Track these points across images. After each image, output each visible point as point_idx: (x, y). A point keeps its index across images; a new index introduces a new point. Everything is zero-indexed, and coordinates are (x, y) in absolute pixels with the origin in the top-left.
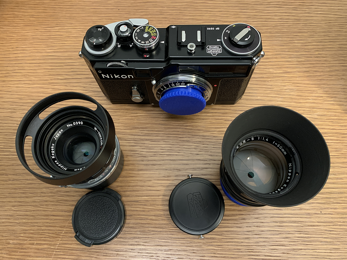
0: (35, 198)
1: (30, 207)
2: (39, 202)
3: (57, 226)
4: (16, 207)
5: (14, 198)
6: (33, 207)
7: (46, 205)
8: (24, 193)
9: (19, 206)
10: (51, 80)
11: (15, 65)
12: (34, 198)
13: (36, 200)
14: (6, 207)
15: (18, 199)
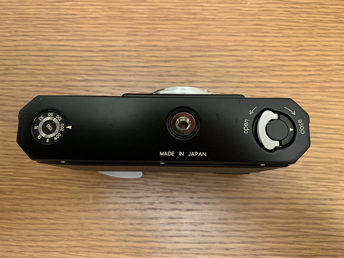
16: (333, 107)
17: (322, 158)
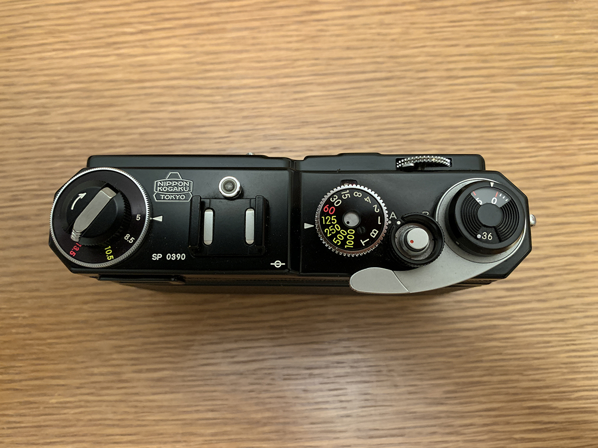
10: (110, 36)
11: (26, 11)
16: (549, 25)
17: (539, 106)
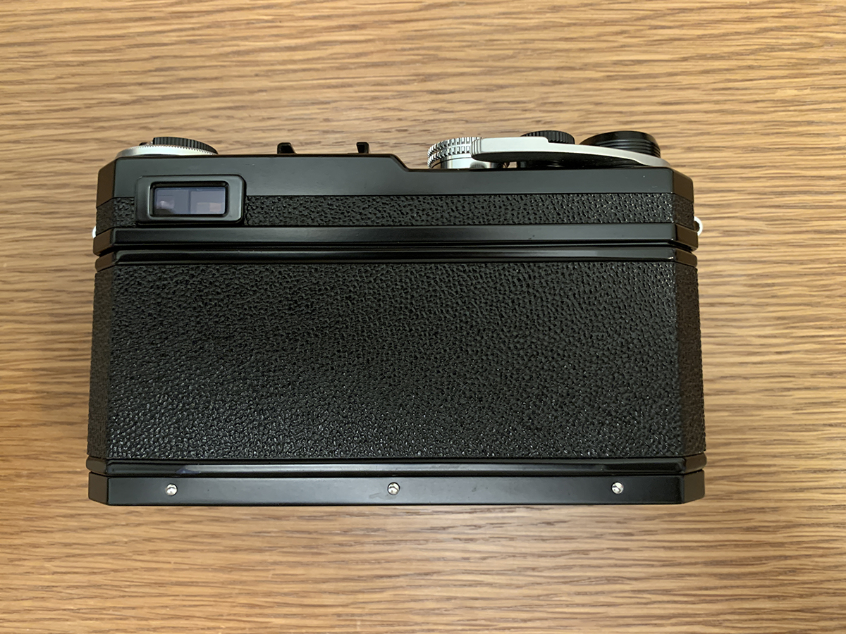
0: (114, 531)
1: (100, 559)
2: (126, 543)
3: (198, 614)
4: (57, 563)
5: (46, 532)
6: (111, 561)
7: (151, 552)
8: (72, 516)
9: (67, 559)
12: (108, 531)
13: (117, 538)
14: (26, 563)
15: (58, 537)
